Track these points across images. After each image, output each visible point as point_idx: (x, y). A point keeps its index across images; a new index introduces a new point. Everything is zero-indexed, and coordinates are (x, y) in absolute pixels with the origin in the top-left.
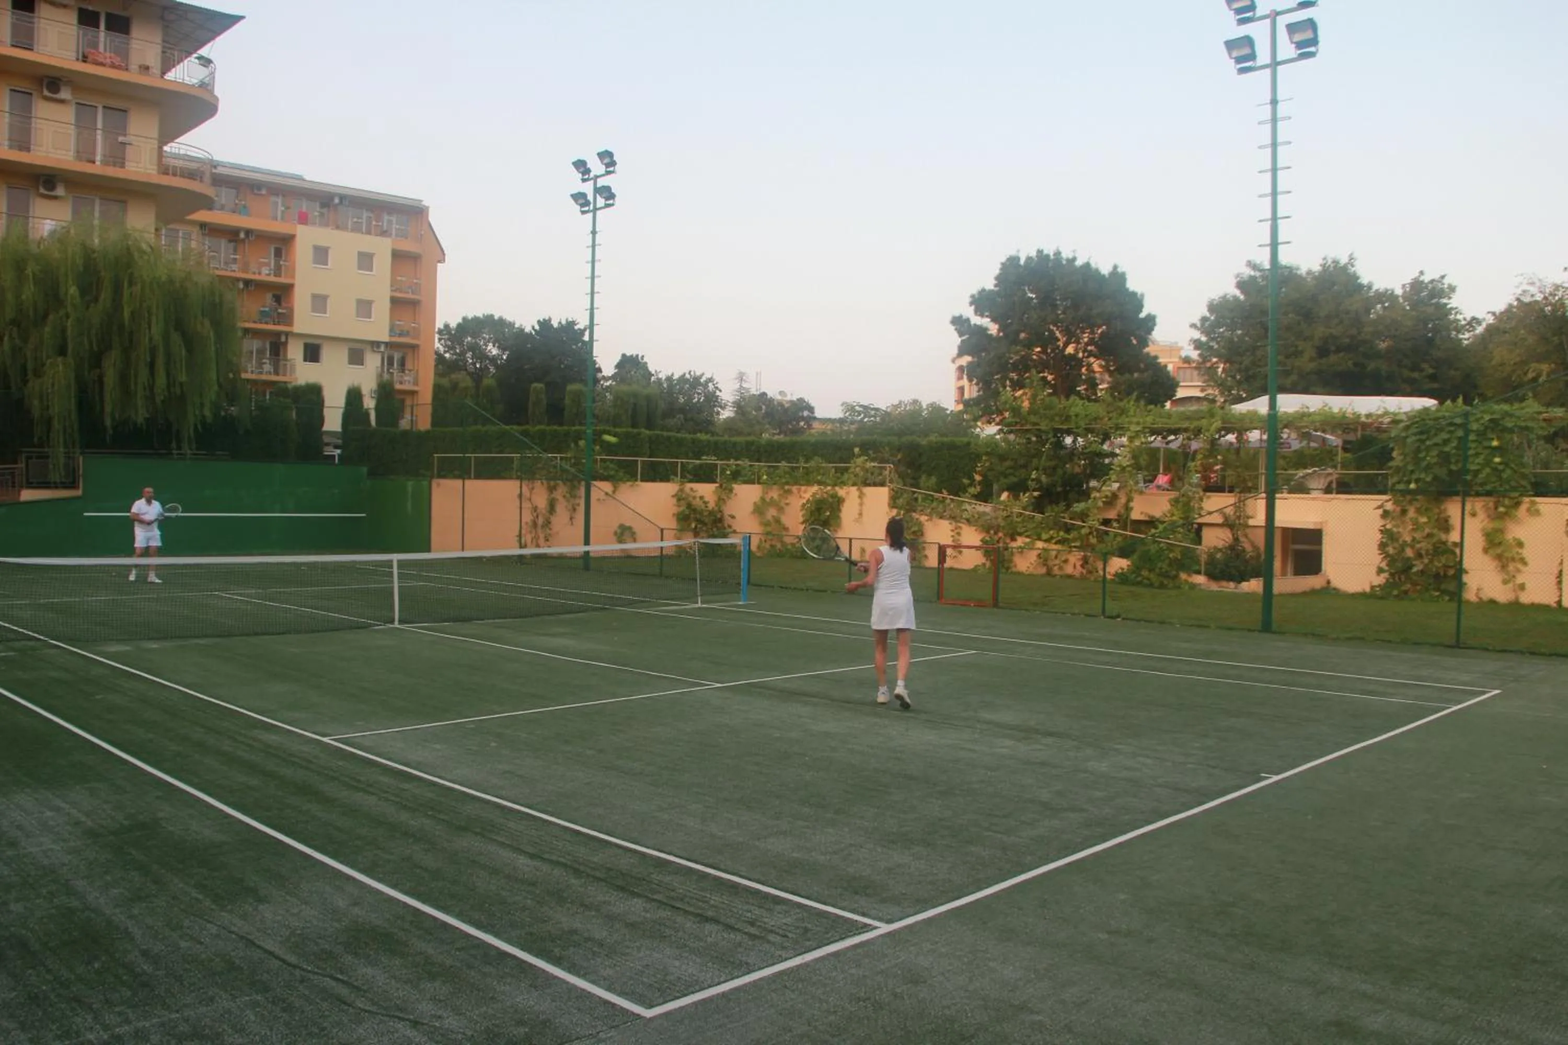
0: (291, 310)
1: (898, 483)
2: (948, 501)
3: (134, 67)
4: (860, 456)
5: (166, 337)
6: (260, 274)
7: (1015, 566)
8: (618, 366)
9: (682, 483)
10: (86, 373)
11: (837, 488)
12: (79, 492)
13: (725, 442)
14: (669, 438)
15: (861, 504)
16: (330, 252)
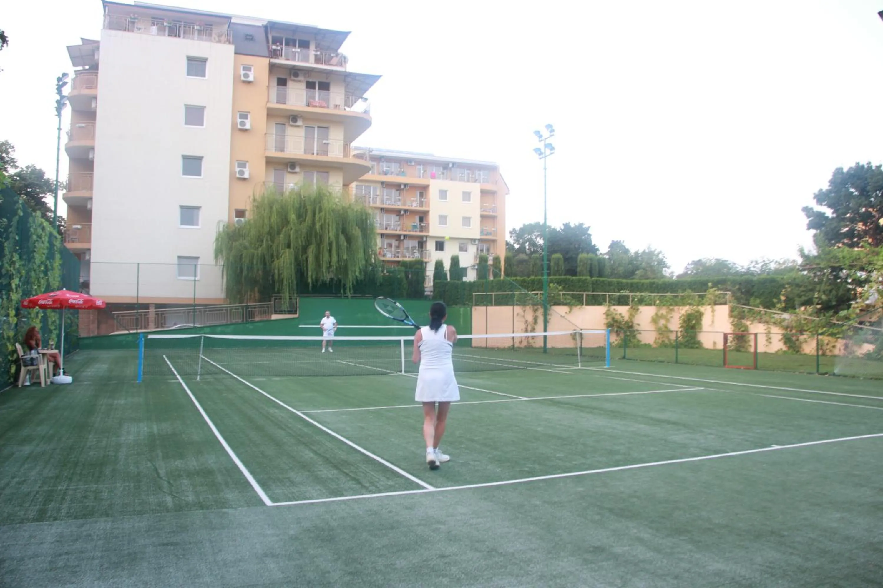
0: (428, 225)
1: (734, 303)
2: (762, 312)
3: (332, 105)
4: (712, 288)
5: (337, 237)
6: (412, 206)
7: (803, 350)
8: (610, 247)
9: (609, 306)
10: (300, 257)
11: (700, 307)
12: (296, 316)
13: (637, 283)
14: (603, 281)
15: (713, 316)
16: (448, 193)
